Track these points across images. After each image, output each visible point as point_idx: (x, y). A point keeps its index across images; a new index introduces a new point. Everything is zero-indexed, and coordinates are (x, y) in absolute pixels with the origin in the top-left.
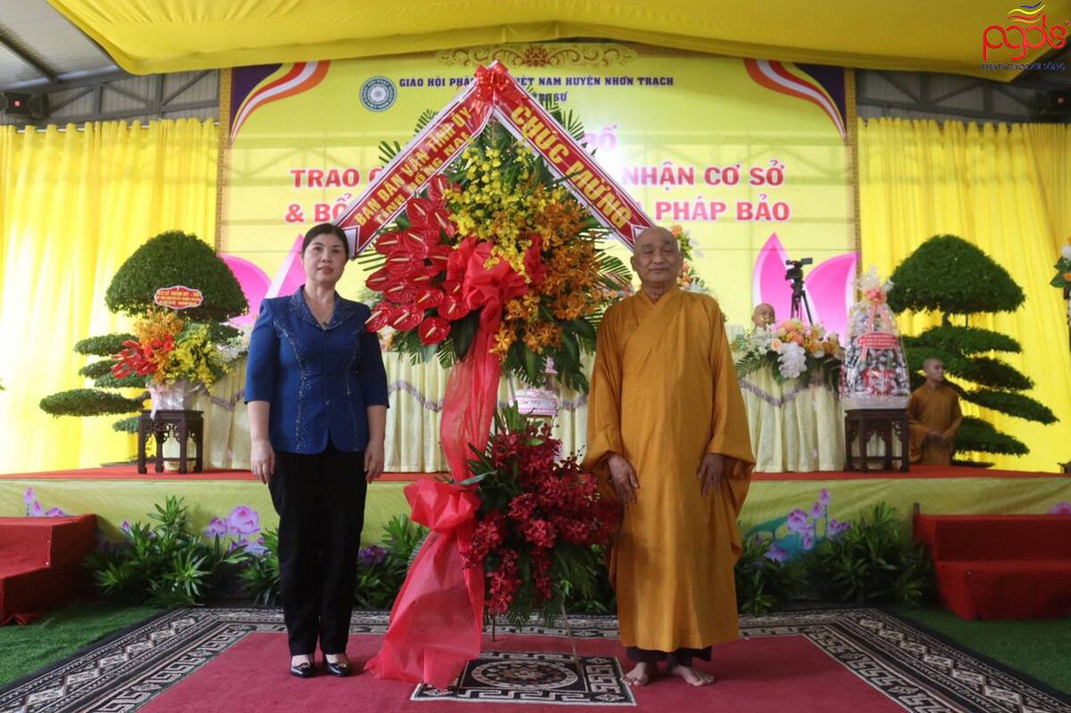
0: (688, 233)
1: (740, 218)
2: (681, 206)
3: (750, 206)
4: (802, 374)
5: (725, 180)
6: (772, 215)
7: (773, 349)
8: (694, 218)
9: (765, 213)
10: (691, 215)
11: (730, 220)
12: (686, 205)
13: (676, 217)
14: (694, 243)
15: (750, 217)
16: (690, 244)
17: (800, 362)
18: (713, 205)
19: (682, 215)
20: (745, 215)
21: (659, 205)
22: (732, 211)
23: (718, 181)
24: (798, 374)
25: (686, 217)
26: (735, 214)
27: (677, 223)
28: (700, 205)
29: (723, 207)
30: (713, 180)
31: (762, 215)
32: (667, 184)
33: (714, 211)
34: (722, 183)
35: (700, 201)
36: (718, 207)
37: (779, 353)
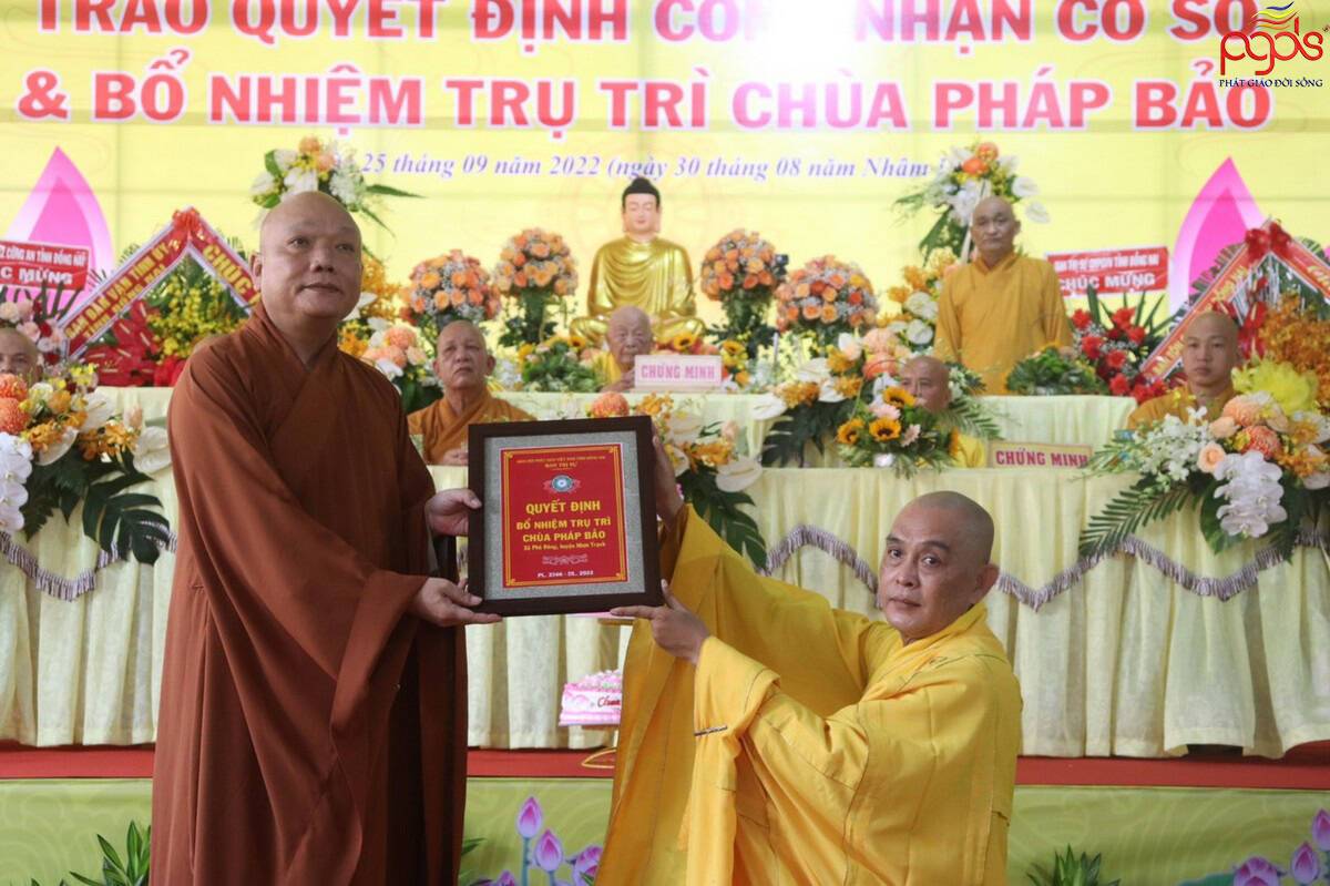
0: (1011, 164)
1: (1144, 121)
2: (998, 94)
3: (1169, 91)
4: (1273, 527)
5: (1109, 25)
6: (1224, 115)
7: (1203, 466)
8: (1029, 123)
9: (1205, 109)
10: (1021, 113)
11: (1116, 126)
12: (1010, 90)
13: (985, 122)
14: (1024, 187)
15: (1168, 119)
16: (1016, 188)
17: (1268, 499)
18: (1077, 90)
19: (998, 115)
20: (1156, 113)
21: (942, 90)
22: (1123, 105)
23: (1091, 30)
24: (1264, 529)
25: (1010, 122)
26: (1131, 113)
27: (987, 137)
28: (1045, 90)
29: (1102, 95)
30: (1079, 27)
31: (1200, 114)
32: (964, 38)
33: (1077, 105)
34: (1101, 36)
35: (1044, 79)
36: (1089, 96)
37: (1218, 476)
